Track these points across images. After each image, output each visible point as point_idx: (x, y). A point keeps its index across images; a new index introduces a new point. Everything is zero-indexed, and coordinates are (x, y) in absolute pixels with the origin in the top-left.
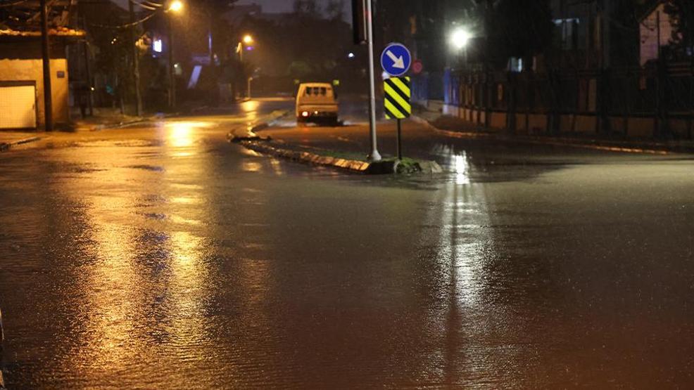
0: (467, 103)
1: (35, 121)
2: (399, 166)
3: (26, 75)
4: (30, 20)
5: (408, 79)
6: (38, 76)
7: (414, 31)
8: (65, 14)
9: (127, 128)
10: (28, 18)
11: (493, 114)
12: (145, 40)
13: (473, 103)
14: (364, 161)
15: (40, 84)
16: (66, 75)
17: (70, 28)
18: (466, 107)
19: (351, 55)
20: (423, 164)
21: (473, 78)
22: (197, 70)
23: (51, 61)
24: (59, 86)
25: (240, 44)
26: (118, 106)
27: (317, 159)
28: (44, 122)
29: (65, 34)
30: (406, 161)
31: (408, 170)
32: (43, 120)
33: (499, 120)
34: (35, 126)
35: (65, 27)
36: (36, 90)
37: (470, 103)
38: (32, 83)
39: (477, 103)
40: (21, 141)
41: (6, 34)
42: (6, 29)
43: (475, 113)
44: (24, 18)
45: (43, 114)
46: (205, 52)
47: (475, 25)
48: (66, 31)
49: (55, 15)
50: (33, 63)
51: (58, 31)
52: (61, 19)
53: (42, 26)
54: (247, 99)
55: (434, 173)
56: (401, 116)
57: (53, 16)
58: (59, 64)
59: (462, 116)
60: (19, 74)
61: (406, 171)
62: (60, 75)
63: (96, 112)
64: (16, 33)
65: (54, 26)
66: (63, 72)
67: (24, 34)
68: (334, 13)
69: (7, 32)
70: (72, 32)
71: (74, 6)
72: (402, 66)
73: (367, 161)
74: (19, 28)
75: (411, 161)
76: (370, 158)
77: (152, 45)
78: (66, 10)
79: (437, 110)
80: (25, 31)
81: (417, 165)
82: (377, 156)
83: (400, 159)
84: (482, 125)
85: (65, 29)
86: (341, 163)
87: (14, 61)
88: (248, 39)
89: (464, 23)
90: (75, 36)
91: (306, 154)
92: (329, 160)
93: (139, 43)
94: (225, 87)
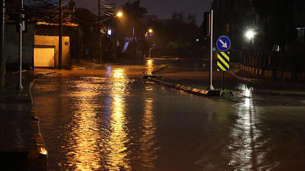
0: (253, 65)
1: (54, 64)
2: (222, 93)
3: (51, 43)
4: (54, 18)
5: (229, 53)
6: (57, 44)
7: (228, 30)
8: (70, 16)
9: (94, 69)
10: (53, 17)
11: (266, 70)
12: (104, 29)
13: (256, 65)
14: (206, 90)
15: (57, 48)
16: (69, 44)
17: (72, 23)
18: (252, 67)
19: (197, 40)
20: (234, 93)
21: (256, 53)
22: (127, 44)
23: (63, 37)
24: (66, 49)
25: (147, 33)
26: (91, 59)
27: (183, 88)
28: (58, 65)
29: (70, 25)
30: (226, 91)
31: (227, 95)
32: (57, 64)
33: (268, 73)
34: (53, 66)
35: (70, 22)
36: (55, 50)
37: (254, 65)
38: (53, 47)
39: (258, 65)
40: (48, 73)
41: (43, 24)
42: (43, 22)
43: (257, 70)
44: (51, 17)
45: (57, 61)
46: (131, 35)
47: (257, 29)
48: (70, 24)
49: (65, 16)
50: (54, 38)
51: (66, 24)
52: (68, 18)
53: (59, 21)
54: (148, 58)
55: (239, 97)
56: (225, 70)
57: (64, 17)
58: (66, 39)
59: (250, 71)
60: (48, 42)
61: (226, 96)
62: (66, 44)
63: (81, 61)
64: (47, 24)
65: (65, 22)
66: (68, 42)
67: (51, 24)
68: (191, 21)
69: (44, 23)
70: (73, 24)
71: (74, 12)
72: (226, 47)
73: (207, 90)
74: (49, 21)
75: (228, 91)
76: (209, 89)
77: (107, 32)
78: (70, 15)
79: (238, 67)
80: (51, 23)
81: (231, 93)
82: (212, 88)
83: (223, 90)
84: (260, 75)
85: (70, 23)
86: (195, 90)
87: (46, 36)
88: (150, 31)
89: (252, 28)
90: (74, 26)
91: (178, 85)
92: (189, 88)
93: (102, 31)
94: (139, 52)
